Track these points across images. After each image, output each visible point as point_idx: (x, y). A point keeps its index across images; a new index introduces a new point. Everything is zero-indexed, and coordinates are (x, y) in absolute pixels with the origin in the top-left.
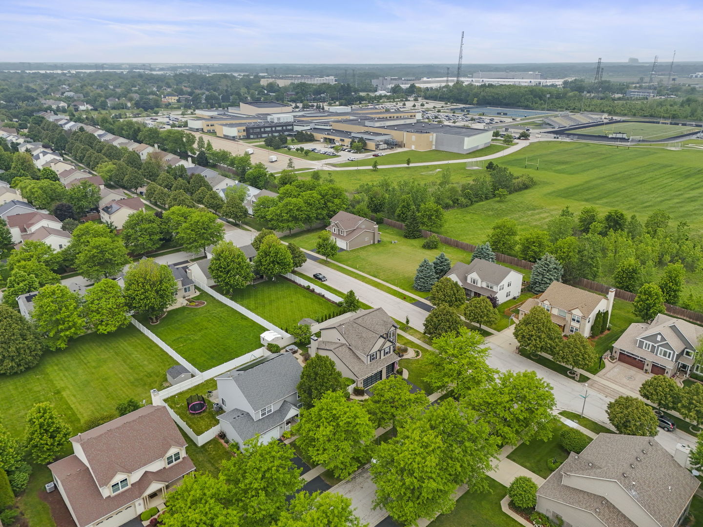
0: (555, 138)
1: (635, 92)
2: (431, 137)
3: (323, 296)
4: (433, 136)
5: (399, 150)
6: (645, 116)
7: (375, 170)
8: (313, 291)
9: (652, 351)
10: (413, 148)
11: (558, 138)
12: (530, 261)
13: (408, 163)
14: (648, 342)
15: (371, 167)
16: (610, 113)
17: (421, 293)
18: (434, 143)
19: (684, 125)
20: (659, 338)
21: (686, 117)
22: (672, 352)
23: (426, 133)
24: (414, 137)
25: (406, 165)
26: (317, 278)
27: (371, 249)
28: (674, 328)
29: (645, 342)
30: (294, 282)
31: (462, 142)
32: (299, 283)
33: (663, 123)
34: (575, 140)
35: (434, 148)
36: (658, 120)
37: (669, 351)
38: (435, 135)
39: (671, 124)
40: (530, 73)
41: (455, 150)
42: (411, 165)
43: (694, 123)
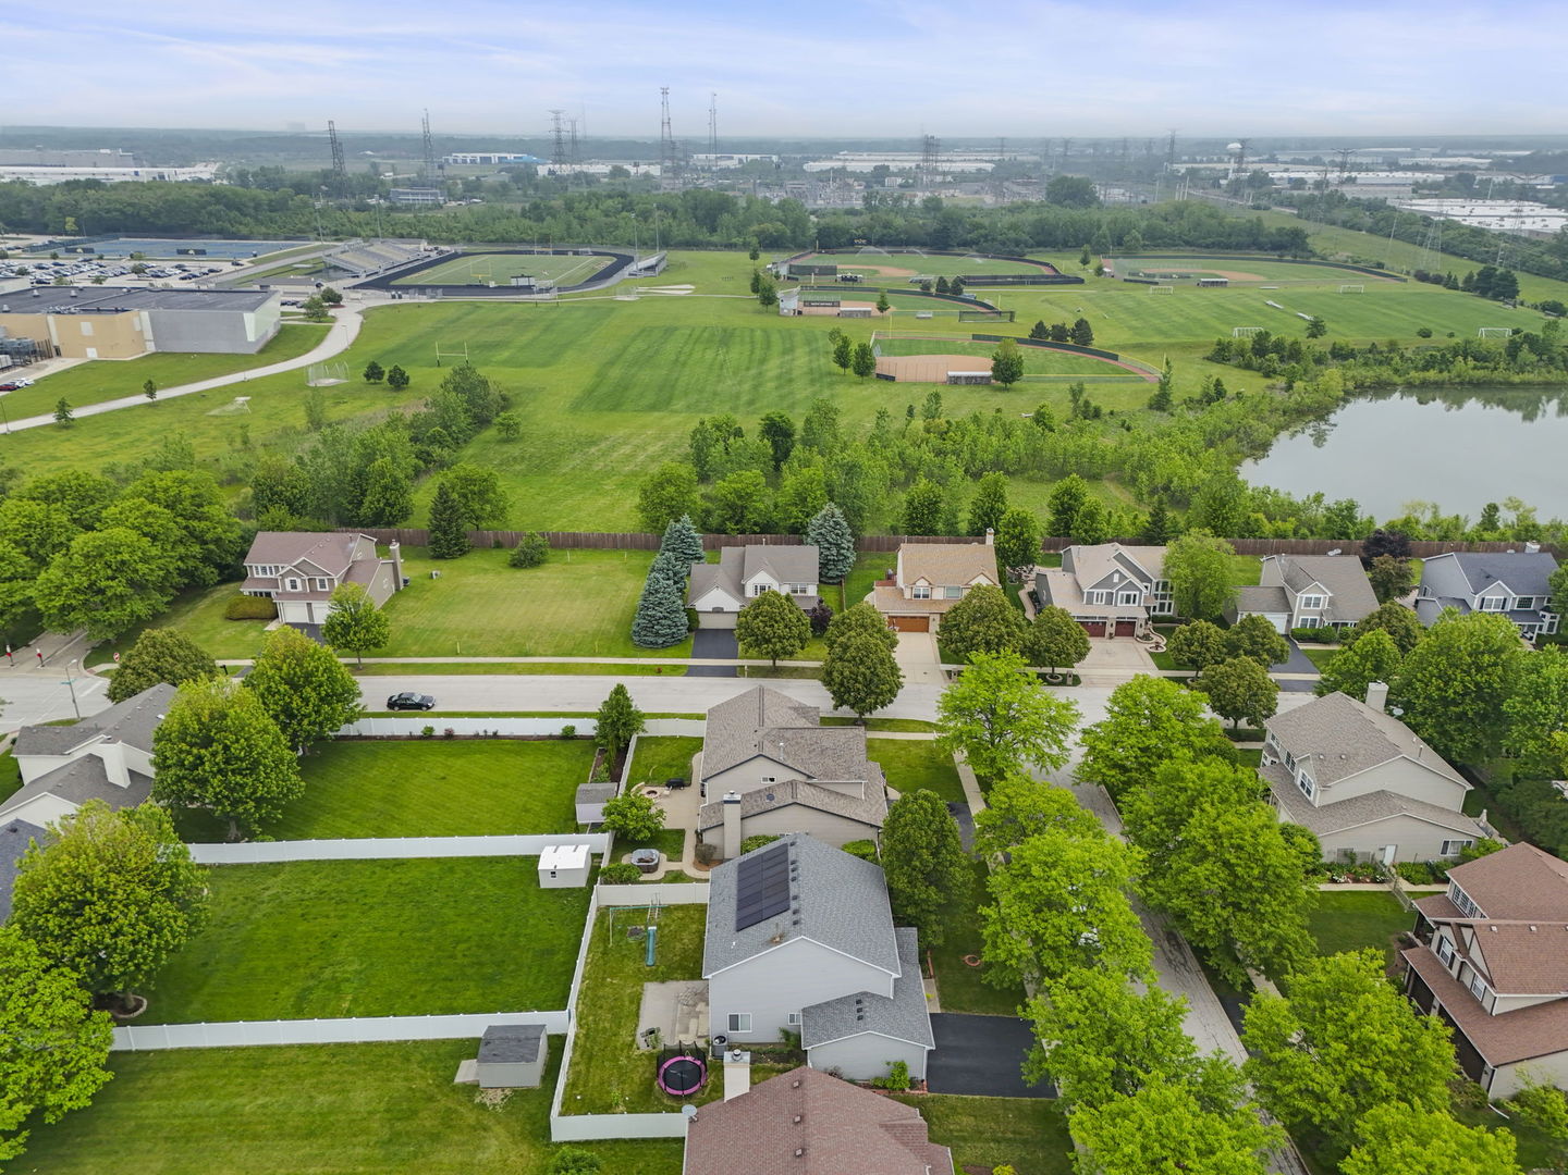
0: (394, 297)
1: (408, 194)
2: (136, 320)
3: (495, 736)
4: (142, 319)
5: (54, 366)
6: (491, 241)
7: (65, 423)
8: (449, 736)
9: (1109, 602)
10: (92, 354)
11: (400, 297)
12: (755, 533)
13: (151, 392)
14: (1100, 591)
15: (50, 419)
16: (431, 240)
17: (671, 651)
18: (149, 334)
19: (576, 253)
20: (1116, 578)
21: (562, 239)
22: (1137, 593)
23: (117, 311)
24: (86, 325)
25: (143, 399)
26: (401, 705)
27: (403, 603)
28: (1120, 558)
29: (1096, 591)
30: (360, 737)
31: (240, 326)
32: (374, 733)
33: (539, 253)
34: (439, 298)
35: (151, 348)
36: (529, 248)
37: (1132, 593)
38: (145, 314)
39: (555, 253)
40: (102, 151)
41: (224, 348)
42: (161, 395)
43: (589, 249)
